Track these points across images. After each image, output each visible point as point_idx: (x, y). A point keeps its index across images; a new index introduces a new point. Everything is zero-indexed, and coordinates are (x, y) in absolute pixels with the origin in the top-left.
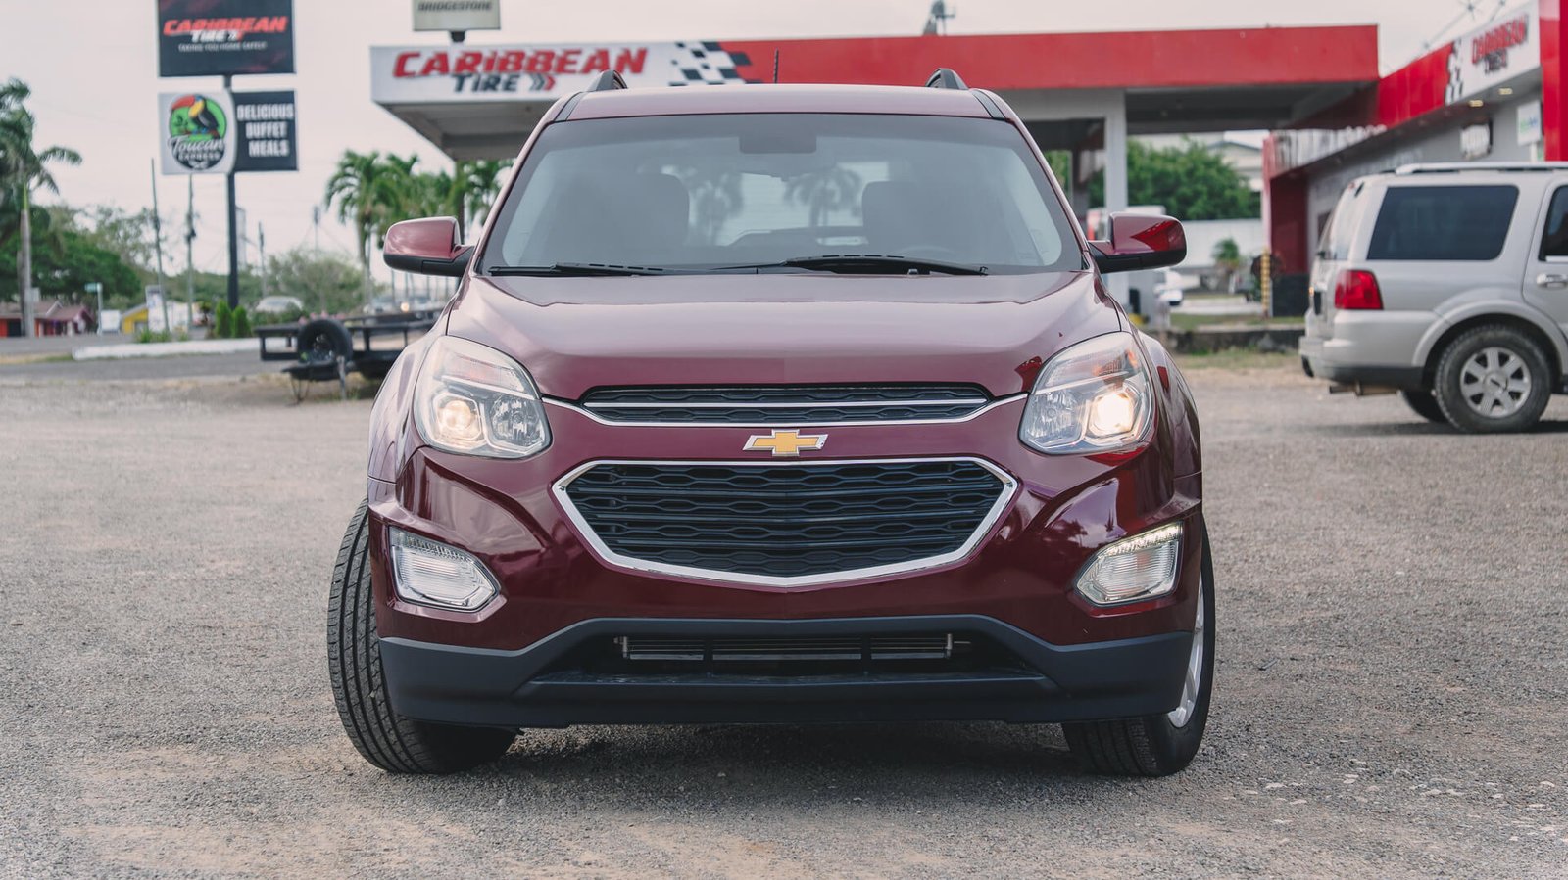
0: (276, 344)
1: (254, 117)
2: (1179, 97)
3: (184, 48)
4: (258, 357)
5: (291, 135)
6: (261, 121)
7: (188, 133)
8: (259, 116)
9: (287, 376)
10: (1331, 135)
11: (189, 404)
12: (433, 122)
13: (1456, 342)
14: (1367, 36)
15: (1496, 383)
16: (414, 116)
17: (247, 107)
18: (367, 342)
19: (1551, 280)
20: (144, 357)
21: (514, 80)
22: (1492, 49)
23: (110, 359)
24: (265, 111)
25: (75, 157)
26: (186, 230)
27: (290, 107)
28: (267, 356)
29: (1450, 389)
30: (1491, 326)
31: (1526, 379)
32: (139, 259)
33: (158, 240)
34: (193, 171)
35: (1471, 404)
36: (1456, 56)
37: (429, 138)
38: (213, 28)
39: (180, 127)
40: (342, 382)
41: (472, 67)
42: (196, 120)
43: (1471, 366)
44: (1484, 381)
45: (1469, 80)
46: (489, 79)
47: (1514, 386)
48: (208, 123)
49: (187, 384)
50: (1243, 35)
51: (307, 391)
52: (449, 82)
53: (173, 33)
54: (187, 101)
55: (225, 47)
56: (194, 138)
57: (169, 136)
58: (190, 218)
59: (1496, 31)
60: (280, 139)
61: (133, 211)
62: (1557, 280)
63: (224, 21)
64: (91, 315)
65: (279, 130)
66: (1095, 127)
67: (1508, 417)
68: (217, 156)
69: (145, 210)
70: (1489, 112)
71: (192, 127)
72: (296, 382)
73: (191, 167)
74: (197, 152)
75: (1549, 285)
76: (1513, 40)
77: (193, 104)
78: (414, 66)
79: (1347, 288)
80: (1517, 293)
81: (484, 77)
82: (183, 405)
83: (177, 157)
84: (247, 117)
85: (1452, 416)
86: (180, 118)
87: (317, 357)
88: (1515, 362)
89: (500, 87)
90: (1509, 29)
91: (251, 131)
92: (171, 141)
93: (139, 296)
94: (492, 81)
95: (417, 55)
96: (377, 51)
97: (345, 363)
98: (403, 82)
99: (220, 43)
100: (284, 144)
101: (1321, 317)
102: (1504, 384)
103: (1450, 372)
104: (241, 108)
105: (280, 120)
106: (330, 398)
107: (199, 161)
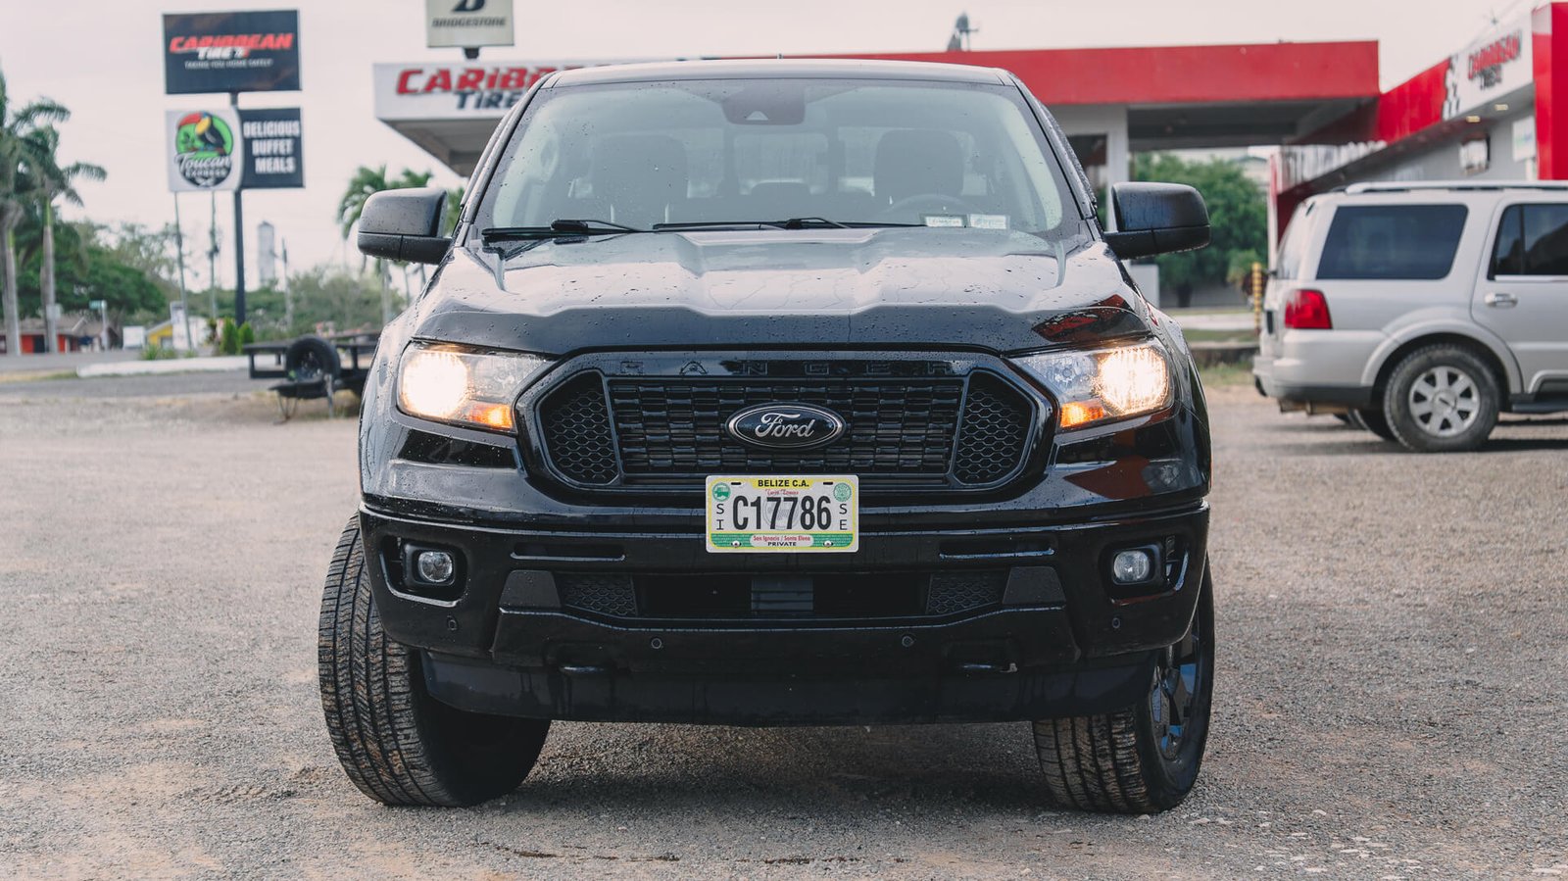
0: (266, 361)
1: (260, 134)
2: (1182, 113)
3: (190, 65)
4: (247, 374)
5: (297, 153)
6: (268, 138)
7: (195, 150)
8: (265, 133)
9: (275, 393)
10: (1334, 150)
11: (180, 421)
12: (439, 139)
13: (1405, 361)
14: (1367, 52)
15: (1445, 402)
16: (420, 133)
17: (254, 124)
18: (355, 360)
19: (1500, 298)
20: (148, 374)
21: (516, 97)
22: (1487, 65)
23: (115, 376)
24: (271, 128)
25: (101, 173)
26: (209, 247)
27: (296, 124)
28: (256, 374)
29: (1399, 408)
30: (1440, 346)
31: (1475, 398)
32: (164, 274)
33: (181, 256)
34: (200, 188)
35: (1420, 423)
36: (1453, 72)
37: (435, 155)
38: (219, 45)
39: (186, 144)
40: (331, 401)
41: (474, 84)
42: (202, 137)
43: (1420, 386)
44: (1433, 400)
45: (1465, 97)
46: (491, 96)
47: (1463, 405)
48: (214, 140)
49: (179, 402)
50: (1244, 51)
51: (295, 410)
52: (453, 99)
53: (180, 50)
54: (193, 119)
55: (231, 64)
56: (201, 155)
57: (176, 153)
58: (213, 233)
59: (1491, 46)
60: (286, 156)
61: (156, 227)
62: (1506, 299)
63: (231, 38)
64: (117, 331)
65: (286, 147)
66: (1100, 143)
67: (1456, 436)
68: (223, 173)
69: (167, 224)
70: (1485, 128)
71: (199, 144)
72: (284, 400)
73: (198, 184)
74: (204, 169)
75: (1498, 304)
76: (1507, 56)
77: (199, 121)
78: (417, 83)
79: (1297, 308)
80: (1465, 312)
81: (487, 94)
82: (170, 423)
83: (184, 174)
84: (254, 134)
85: (1401, 435)
86: (187, 135)
87: (306, 375)
88: (1463, 381)
89: (502, 103)
90: (1504, 45)
91: (258, 148)
92: (178, 158)
93: (164, 311)
94: (494, 98)
95: (419, 72)
96: (379, 68)
97: (333, 381)
98: (406, 99)
99: (226, 60)
100: (290, 161)
101: (1273, 336)
102: (1453, 404)
103: (1399, 392)
104: (247, 125)
105: (286, 137)
106: (317, 416)
107: (206, 178)
